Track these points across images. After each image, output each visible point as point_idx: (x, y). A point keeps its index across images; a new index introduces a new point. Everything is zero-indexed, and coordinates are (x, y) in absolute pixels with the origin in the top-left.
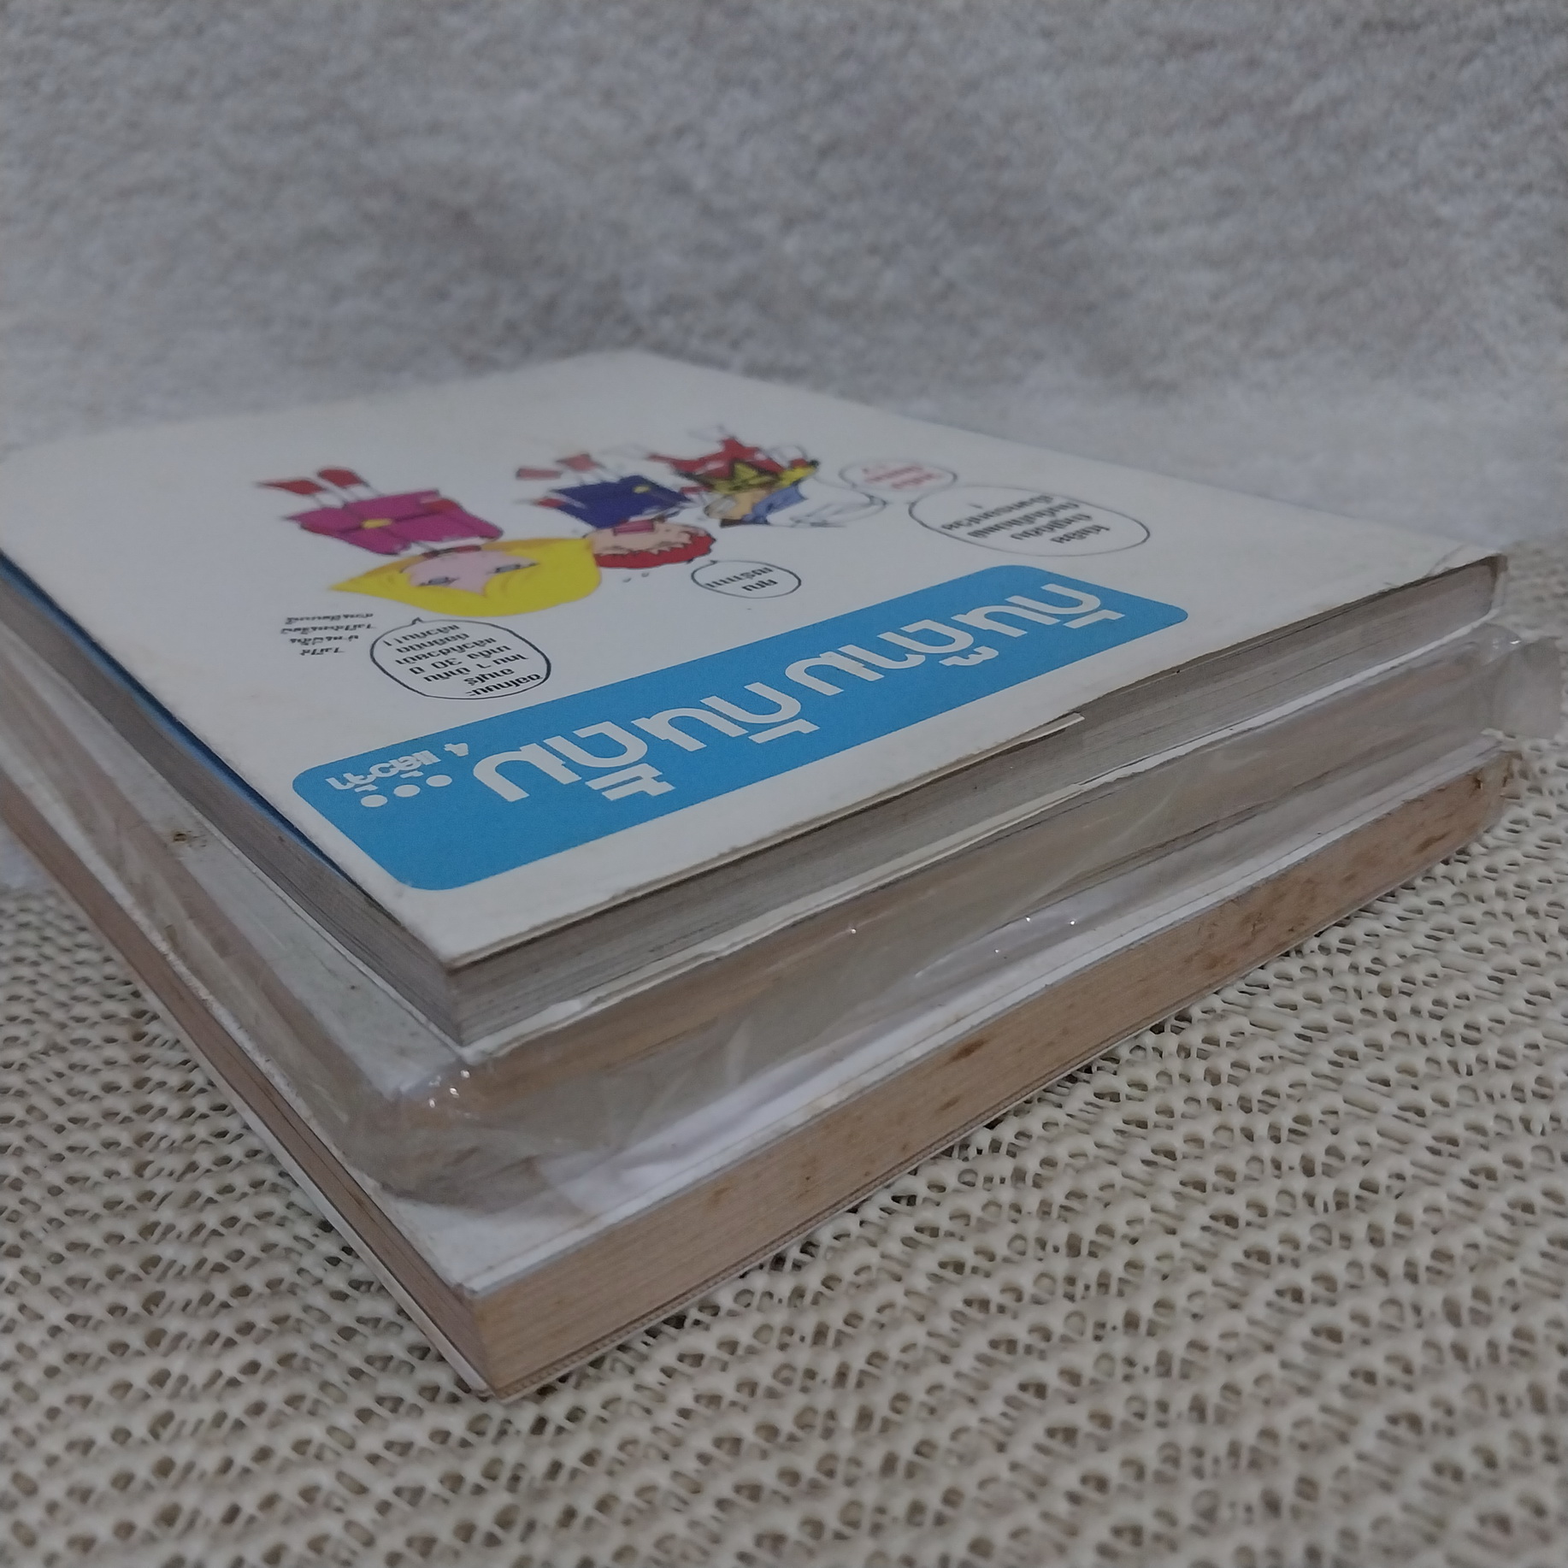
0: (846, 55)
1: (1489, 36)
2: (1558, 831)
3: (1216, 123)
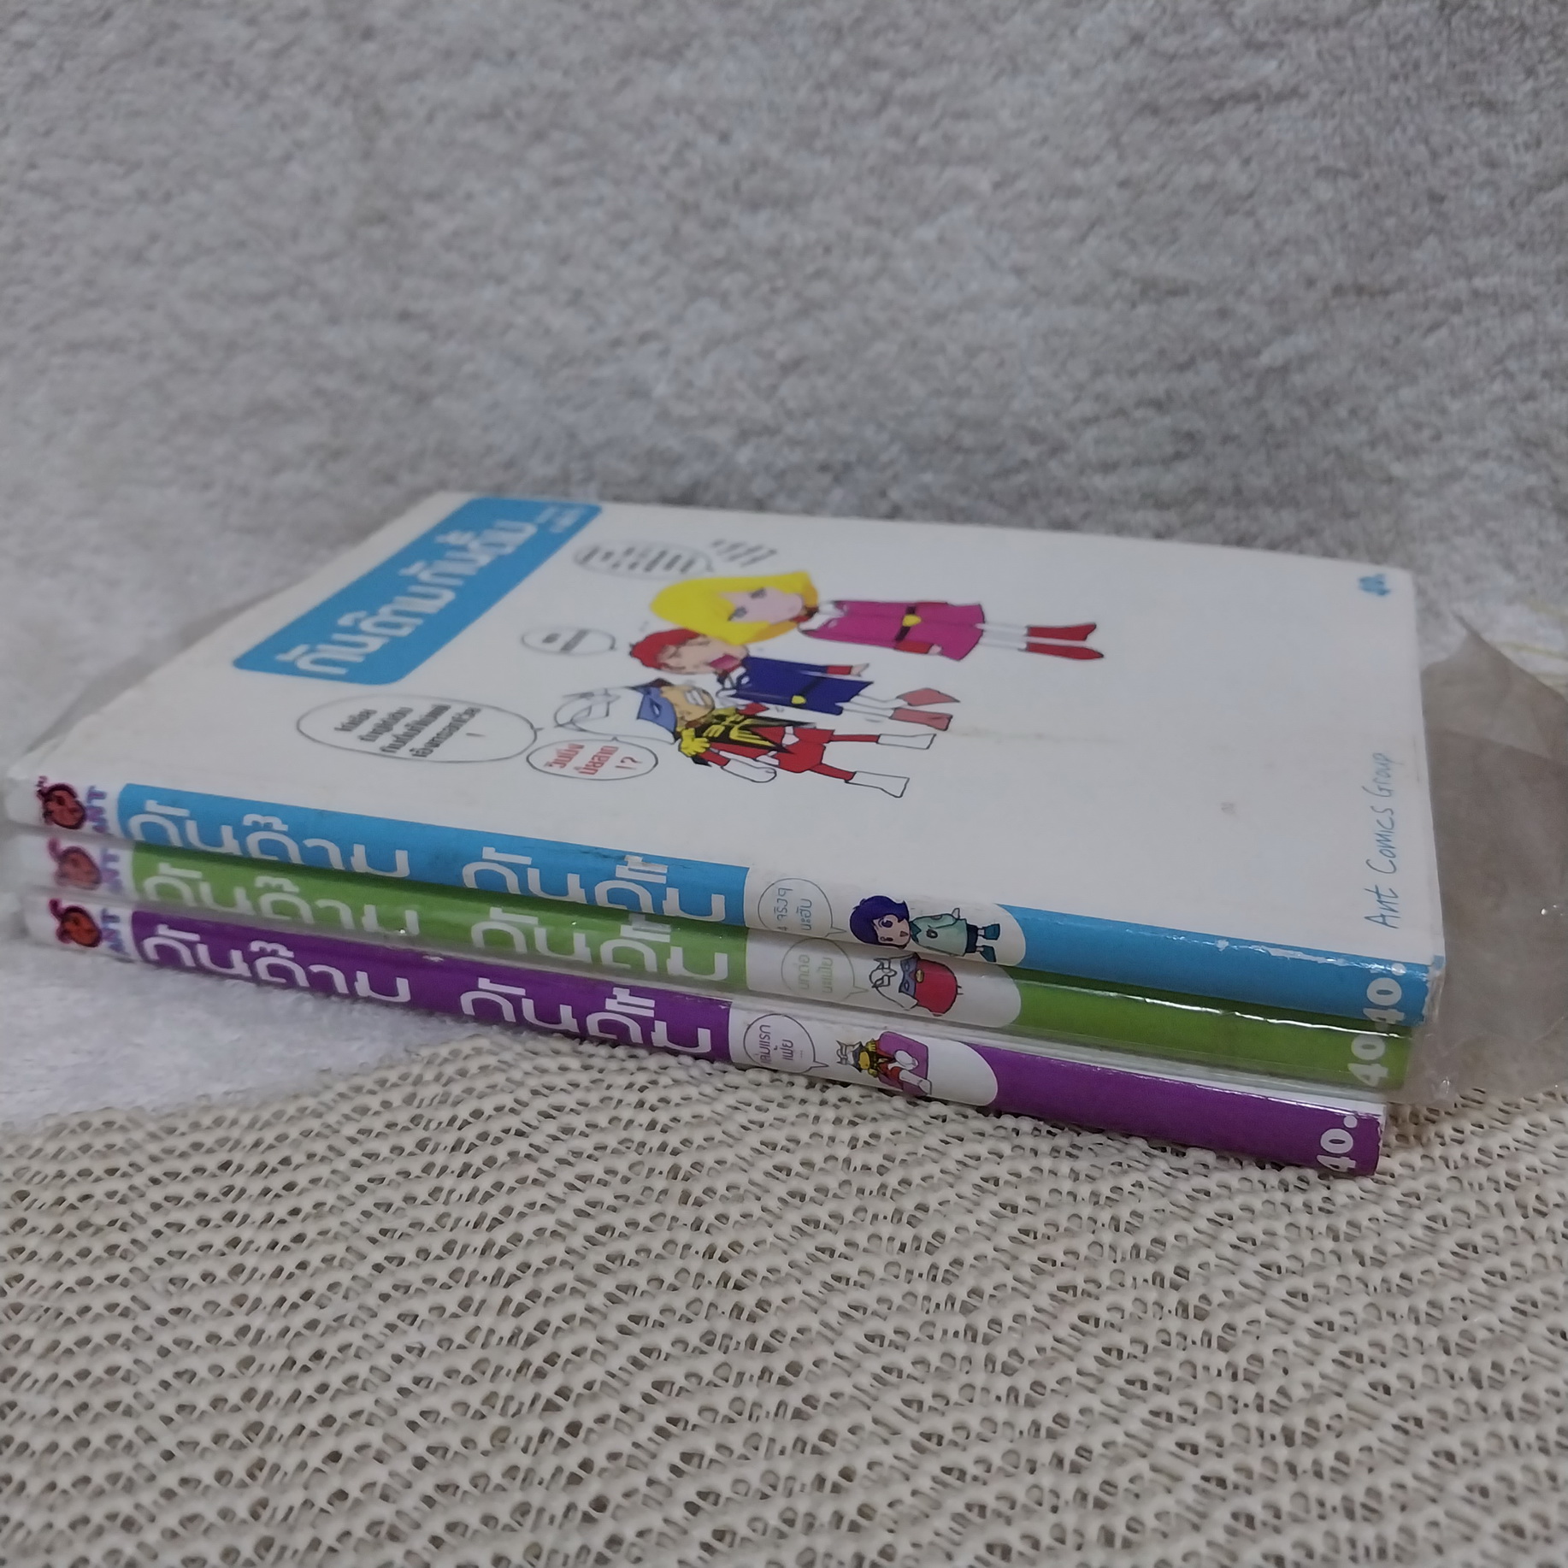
0: (819, 274)
1: (1456, 307)
3: (1182, 368)
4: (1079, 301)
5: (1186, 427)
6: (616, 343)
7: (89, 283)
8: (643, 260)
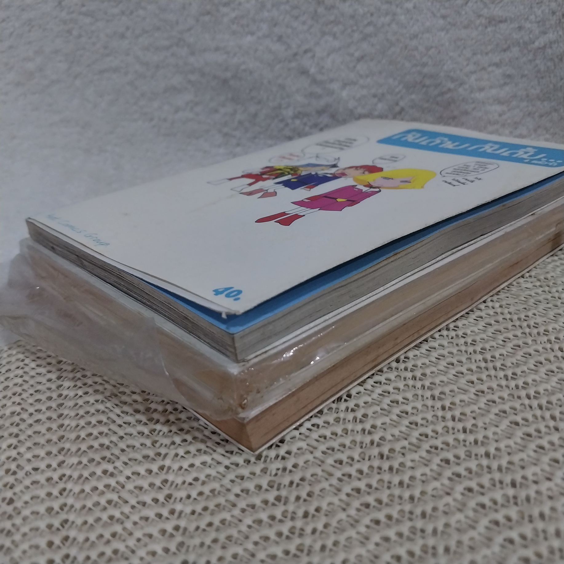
0: (369, 24)
2: (560, 311)
3: (505, 50)
4: (466, 27)
5: (508, 73)
6: (295, 54)
7: (106, 48)
8: (304, 23)
